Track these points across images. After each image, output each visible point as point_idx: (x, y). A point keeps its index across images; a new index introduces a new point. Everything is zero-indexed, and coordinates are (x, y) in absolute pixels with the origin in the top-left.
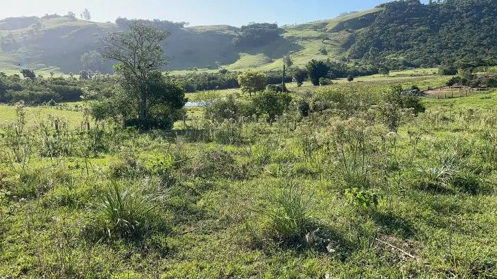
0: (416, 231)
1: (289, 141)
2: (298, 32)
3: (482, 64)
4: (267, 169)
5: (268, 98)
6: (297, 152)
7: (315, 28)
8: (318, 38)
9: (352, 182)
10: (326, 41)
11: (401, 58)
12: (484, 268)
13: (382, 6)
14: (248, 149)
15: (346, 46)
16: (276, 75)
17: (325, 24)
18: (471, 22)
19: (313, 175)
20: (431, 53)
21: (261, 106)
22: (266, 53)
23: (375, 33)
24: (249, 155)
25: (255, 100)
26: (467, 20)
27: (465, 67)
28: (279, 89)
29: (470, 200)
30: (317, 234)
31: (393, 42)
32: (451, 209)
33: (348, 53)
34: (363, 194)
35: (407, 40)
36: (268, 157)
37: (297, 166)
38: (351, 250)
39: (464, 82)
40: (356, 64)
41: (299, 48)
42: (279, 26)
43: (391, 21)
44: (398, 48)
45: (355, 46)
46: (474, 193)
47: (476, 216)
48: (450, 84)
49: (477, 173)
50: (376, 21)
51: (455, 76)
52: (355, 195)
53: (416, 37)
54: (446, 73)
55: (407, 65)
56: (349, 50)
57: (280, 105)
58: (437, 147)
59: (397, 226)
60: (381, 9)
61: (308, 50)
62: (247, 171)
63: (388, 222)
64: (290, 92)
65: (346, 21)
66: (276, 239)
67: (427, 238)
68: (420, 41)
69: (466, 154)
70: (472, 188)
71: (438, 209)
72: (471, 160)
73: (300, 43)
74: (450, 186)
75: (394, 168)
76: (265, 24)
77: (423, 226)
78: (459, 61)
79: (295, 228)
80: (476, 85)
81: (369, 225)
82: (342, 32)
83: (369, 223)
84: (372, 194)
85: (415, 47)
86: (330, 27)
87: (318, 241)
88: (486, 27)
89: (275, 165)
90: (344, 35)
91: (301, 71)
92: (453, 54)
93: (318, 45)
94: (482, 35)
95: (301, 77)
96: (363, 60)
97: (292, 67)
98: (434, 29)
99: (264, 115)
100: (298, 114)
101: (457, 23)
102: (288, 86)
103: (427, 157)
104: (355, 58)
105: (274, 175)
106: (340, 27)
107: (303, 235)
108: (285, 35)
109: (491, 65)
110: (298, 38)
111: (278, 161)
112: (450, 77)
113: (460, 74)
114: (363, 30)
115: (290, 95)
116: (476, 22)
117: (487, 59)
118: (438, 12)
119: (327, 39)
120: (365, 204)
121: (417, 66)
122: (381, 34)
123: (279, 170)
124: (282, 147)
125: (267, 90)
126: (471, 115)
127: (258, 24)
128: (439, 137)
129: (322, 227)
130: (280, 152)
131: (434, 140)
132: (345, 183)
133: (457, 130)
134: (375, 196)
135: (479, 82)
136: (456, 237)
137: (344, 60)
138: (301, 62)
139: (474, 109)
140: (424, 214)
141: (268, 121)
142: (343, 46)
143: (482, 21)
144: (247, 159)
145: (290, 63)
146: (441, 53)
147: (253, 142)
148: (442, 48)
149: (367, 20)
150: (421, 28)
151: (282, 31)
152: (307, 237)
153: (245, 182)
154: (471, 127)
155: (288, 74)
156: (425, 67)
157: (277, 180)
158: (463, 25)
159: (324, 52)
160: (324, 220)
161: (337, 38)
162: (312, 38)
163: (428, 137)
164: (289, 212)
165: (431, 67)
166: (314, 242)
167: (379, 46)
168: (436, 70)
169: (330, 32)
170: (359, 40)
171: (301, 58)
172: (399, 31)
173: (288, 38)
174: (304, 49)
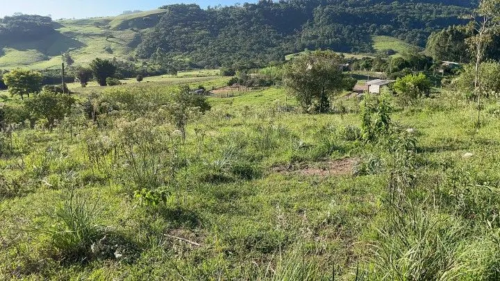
0: (202, 220)
1: (73, 148)
2: (77, 28)
3: (254, 66)
4: (46, 181)
5: (45, 100)
6: (82, 159)
7: (98, 24)
8: (102, 35)
9: (142, 183)
10: (109, 39)
11: (187, 59)
12: (255, 242)
13: (165, 7)
14: (20, 161)
15: (133, 45)
16: (54, 74)
17: (107, 21)
18: (244, 29)
19: (102, 181)
20: (212, 55)
21: (36, 110)
22: (39, 49)
23: (161, 34)
24: (21, 168)
25: (28, 104)
26: (239, 27)
27: (241, 69)
28: (59, 90)
29: (246, 185)
30: (103, 242)
31: (178, 43)
32: (231, 195)
33: (136, 53)
34: (152, 193)
35: (191, 42)
36: (46, 168)
37: (82, 174)
38: (141, 251)
39: (241, 82)
40: (145, 63)
41: (80, 45)
42: (53, 20)
43: (176, 23)
44: (184, 49)
45: (141, 46)
46: (249, 178)
47: (250, 198)
48: (230, 84)
49: (252, 161)
50: (161, 22)
51: (233, 77)
52: (144, 195)
53: (199, 40)
54: (227, 74)
55: (193, 66)
56: (136, 50)
57: (61, 108)
58: (221, 141)
59: (185, 218)
60: (163, 10)
61: (90, 47)
62: (19, 187)
63: (177, 216)
64: (73, 93)
65: (130, 20)
66: (55, 258)
67: (211, 225)
68: (203, 44)
69: (243, 145)
70: (247, 174)
71: (220, 197)
72: (248, 151)
73: (80, 39)
74: (231, 175)
75: (184, 164)
76: (35, 16)
77: (207, 215)
78: (236, 63)
79: (78, 241)
80: (251, 85)
81: (159, 223)
82: (128, 30)
83: (160, 220)
84: (160, 192)
85: (199, 50)
86: (114, 25)
87: (105, 250)
88: (255, 34)
89: (55, 176)
90: (129, 34)
91: (84, 70)
92: (231, 57)
93: (102, 42)
95: (85, 77)
96: (151, 60)
97: (73, 65)
98: (214, 34)
99: (43, 120)
100: (83, 117)
101: (233, 29)
102: (70, 86)
103: (212, 151)
104: (142, 58)
105: (55, 187)
106: (125, 25)
107: (88, 246)
108: (62, 30)
109: (261, 68)
110: (79, 34)
111: (60, 171)
112: (230, 78)
113: (238, 75)
114: (148, 30)
115: (73, 96)
116: (246, 29)
117: (258, 62)
118: (215, 18)
119: (111, 37)
120: (154, 203)
121: (202, 68)
122: (166, 35)
123: (61, 180)
124: (65, 155)
125: (43, 92)
126: (247, 111)
127: (26, 15)
128: (223, 132)
129: (109, 234)
130: (61, 160)
131: (218, 135)
132: (134, 185)
133: (235, 125)
134: (163, 193)
135: (253, 82)
136: (234, 220)
137: (132, 59)
138: (84, 60)
139: (249, 106)
140: (209, 204)
141: (47, 126)
142: (129, 45)
143: (252, 29)
144: (19, 173)
145: (70, 61)
146: (221, 55)
147: (26, 153)
148: (222, 51)
149: (151, 20)
150: (203, 32)
151: (58, 25)
152: (92, 247)
153: (16, 199)
154: (248, 122)
155: (69, 73)
156: (208, 68)
157: (59, 192)
158: (237, 31)
159: (110, 51)
160: (111, 226)
161: (123, 36)
162: (95, 35)
163: (213, 133)
164: (70, 225)
165: (214, 69)
166: (101, 251)
167: (166, 47)
168: (218, 71)
169: (114, 29)
170: (145, 40)
171: (83, 56)
172: (183, 33)
173: (66, 33)
174: (86, 46)
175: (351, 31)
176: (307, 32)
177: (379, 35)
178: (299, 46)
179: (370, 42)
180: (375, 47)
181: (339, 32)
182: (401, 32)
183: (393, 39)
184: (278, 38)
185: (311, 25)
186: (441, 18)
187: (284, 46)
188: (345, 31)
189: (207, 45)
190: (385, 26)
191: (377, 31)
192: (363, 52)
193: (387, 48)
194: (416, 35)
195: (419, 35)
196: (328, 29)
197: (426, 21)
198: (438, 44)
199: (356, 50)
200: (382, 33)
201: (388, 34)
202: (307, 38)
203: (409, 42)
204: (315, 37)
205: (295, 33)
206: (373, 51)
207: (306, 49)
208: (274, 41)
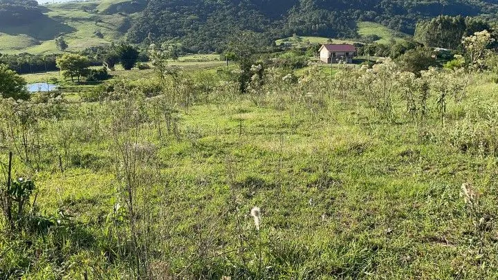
2: (64, 12)
7: (85, 9)
8: (90, 20)
10: (98, 23)
11: (179, 44)
15: (123, 29)
17: (95, 5)
18: (231, 14)
20: (204, 40)
22: (30, 34)
23: (151, 19)
26: (227, 12)
31: (168, 28)
33: (125, 38)
35: (181, 28)
41: (70, 30)
43: (164, 8)
44: (174, 35)
45: (132, 31)
53: (189, 25)
55: (186, 51)
56: (127, 34)
61: (81, 32)
65: (118, 4)
68: (193, 29)
73: (70, 24)
82: (116, 15)
85: (190, 35)
86: (102, 10)
88: (243, 19)
90: (118, 19)
92: (222, 42)
93: (91, 27)
94: (241, 26)
97: (67, 50)
98: (203, 19)
101: (221, 14)
104: (133, 43)
106: (112, 10)
108: (50, 14)
110: (68, 18)
114: (137, 15)
116: (235, 13)
119: (100, 21)
121: (194, 52)
122: (156, 20)
138: (76, 45)
142: (119, 30)
143: (239, 14)
145: (64, 46)
146: (212, 40)
148: (213, 36)
149: (139, 4)
150: (192, 17)
151: (46, 9)
156: (201, 53)
158: (225, 16)
159: (100, 36)
161: (112, 21)
162: (84, 19)
165: (207, 53)
167: (156, 32)
169: (102, 14)
170: (135, 25)
171: (75, 41)
172: (172, 18)
173: (54, 17)
174: (76, 30)
175: (336, 17)
176: (294, 18)
177: (363, 20)
178: (287, 32)
179: (356, 28)
180: (359, 32)
181: (324, 17)
182: (384, 18)
183: (376, 25)
184: (265, 23)
185: (297, 11)
186: (422, 5)
187: (272, 31)
188: (331, 17)
189: (197, 29)
190: (368, 13)
191: (361, 16)
192: (348, 37)
193: (371, 34)
194: (398, 22)
195: (401, 21)
196: (315, 15)
197: (408, 7)
198: (429, 32)
199: (342, 36)
200: (366, 19)
201: (372, 20)
202: (295, 24)
203: (392, 28)
204: (302, 23)
205: (282, 19)
206: (359, 37)
207: (294, 35)
208: (262, 27)
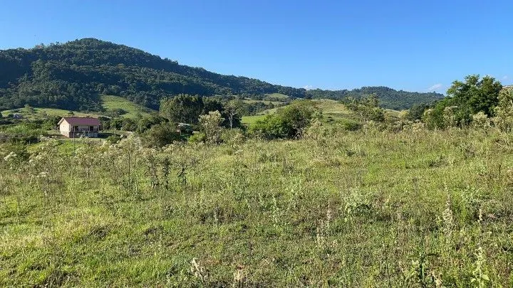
176: (25, 88)
177: (108, 94)
178: (17, 102)
179: (101, 102)
180: (104, 106)
181: (64, 88)
182: (129, 94)
183: (122, 99)
185: (30, 79)
186: (164, 83)
188: (71, 88)
190: (113, 87)
191: (105, 90)
192: (92, 110)
193: (117, 108)
194: (142, 98)
195: (146, 97)
196: (52, 85)
198: (172, 109)
199: (85, 109)
200: (110, 93)
201: (117, 94)
202: (28, 94)
203: (138, 103)
204: (37, 93)
205: (10, 87)
206: (104, 110)
